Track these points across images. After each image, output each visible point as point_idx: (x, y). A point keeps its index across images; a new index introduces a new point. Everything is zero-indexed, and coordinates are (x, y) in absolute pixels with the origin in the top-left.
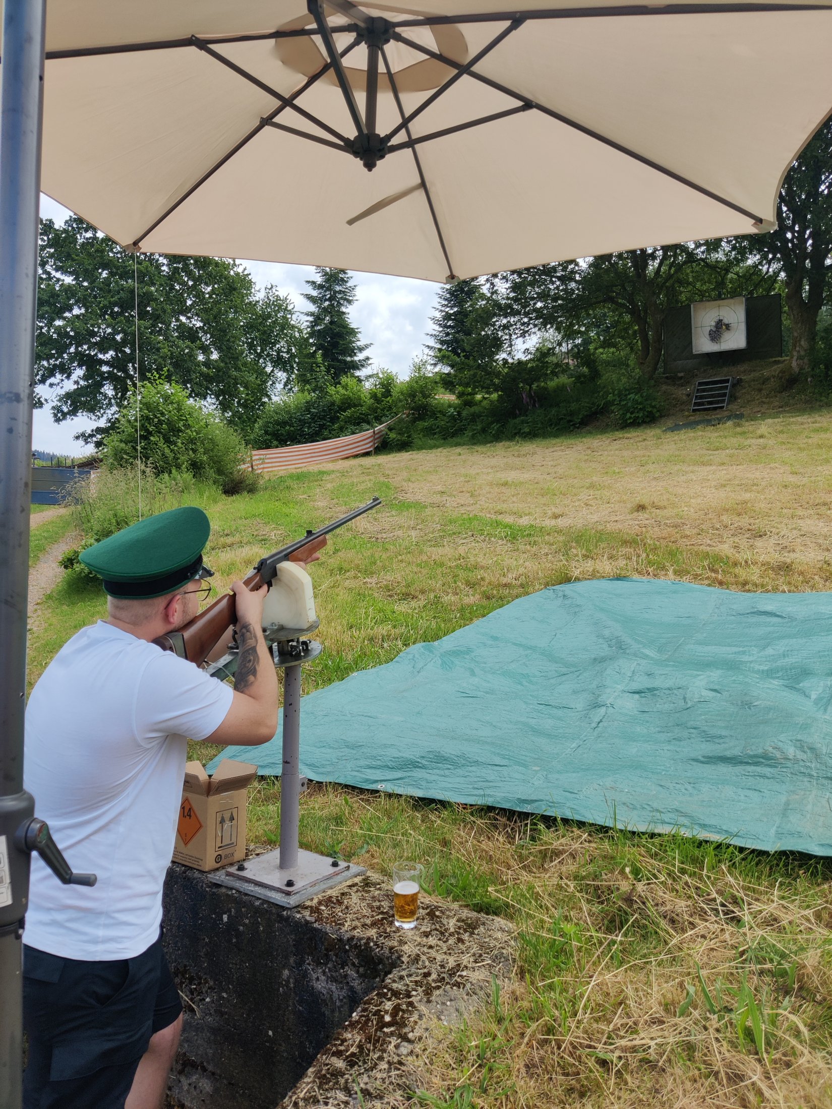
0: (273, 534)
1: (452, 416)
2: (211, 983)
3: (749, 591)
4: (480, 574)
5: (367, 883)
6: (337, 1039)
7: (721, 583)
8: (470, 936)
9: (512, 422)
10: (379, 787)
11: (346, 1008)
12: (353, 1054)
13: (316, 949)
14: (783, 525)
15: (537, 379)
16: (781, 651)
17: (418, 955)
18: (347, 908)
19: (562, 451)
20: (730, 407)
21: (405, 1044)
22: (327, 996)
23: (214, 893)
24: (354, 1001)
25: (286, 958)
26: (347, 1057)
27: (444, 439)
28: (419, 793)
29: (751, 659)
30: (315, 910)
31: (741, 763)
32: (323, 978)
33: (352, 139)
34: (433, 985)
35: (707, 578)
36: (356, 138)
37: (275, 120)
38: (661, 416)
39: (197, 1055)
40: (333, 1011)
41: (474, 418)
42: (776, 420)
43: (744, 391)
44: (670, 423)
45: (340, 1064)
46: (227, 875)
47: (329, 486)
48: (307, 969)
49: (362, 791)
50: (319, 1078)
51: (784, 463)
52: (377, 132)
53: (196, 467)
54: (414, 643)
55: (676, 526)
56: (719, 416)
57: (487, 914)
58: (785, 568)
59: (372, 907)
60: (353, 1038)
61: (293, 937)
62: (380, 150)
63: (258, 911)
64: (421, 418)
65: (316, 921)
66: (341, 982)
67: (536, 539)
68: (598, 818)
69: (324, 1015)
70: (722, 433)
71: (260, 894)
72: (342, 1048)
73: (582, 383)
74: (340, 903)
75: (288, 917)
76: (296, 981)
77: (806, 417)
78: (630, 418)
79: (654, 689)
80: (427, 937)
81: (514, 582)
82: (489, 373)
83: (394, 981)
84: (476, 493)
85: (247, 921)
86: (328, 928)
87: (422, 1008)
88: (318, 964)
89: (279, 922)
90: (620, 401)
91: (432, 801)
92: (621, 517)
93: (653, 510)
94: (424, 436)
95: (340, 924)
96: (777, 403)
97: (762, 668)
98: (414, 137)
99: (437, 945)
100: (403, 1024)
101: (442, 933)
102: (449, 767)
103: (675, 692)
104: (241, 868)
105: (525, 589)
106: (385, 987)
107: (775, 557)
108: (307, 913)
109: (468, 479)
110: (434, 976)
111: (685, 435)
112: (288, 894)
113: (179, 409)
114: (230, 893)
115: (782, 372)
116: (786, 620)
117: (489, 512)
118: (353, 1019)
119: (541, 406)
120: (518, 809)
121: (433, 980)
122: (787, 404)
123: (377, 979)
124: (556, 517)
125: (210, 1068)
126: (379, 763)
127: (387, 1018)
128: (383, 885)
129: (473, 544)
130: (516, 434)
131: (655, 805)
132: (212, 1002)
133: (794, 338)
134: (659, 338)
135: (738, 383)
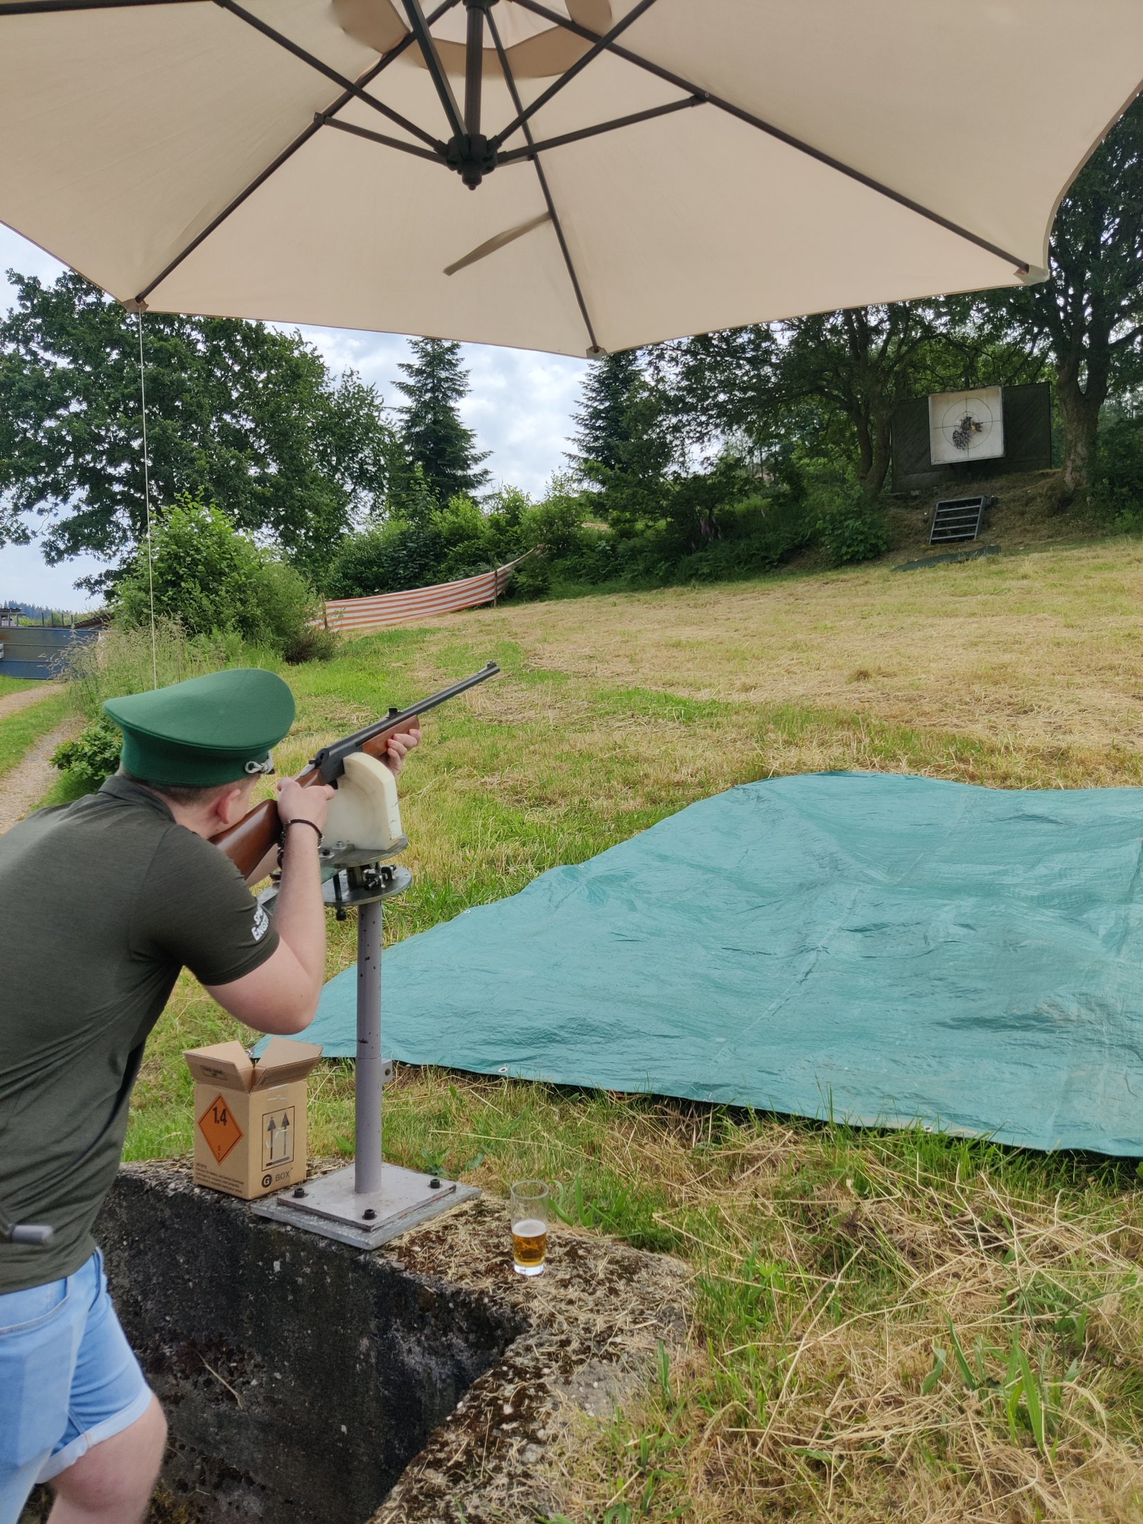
0: (354, 717)
1: (604, 552)
2: (259, 1359)
3: (1011, 787)
4: (644, 768)
5: (481, 1211)
6: (435, 1442)
7: (973, 777)
8: (628, 1284)
9: (686, 559)
10: (499, 1070)
11: (450, 1392)
12: (458, 1465)
13: (407, 1308)
14: (1055, 697)
15: (720, 500)
16: (1056, 870)
17: (552, 1315)
18: (451, 1247)
19: (755, 598)
20: (982, 537)
21: (533, 1446)
22: (423, 1376)
23: (260, 1231)
24: (462, 1382)
25: (365, 1321)
26: (449, 1468)
27: (593, 583)
28: (557, 1079)
29: (1016, 880)
30: (406, 1252)
31: (1005, 1027)
32: (417, 1349)
33: (446, 142)
34: (574, 1358)
35: (954, 771)
36: (451, 141)
37: (336, 116)
38: (889, 550)
39: (239, 1461)
40: (432, 1396)
41: (634, 554)
42: (1044, 554)
43: (1001, 515)
44: (901, 559)
45: (438, 1479)
46: (279, 1204)
47: (434, 649)
48: (394, 1338)
49: (476, 1077)
50: (408, 1501)
51: (1055, 612)
52: (482, 132)
53: (246, 625)
54: (551, 866)
55: (910, 700)
56: (967, 550)
57: (652, 1250)
58: (1059, 756)
59: (487, 1246)
60: (457, 1440)
61: (374, 1291)
62: (486, 160)
63: (323, 1256)
64: (560, 554)
65: (406, 1268)
66: (443, 1355)
67: (720, 719)
68: (806, 1108)
69: (419, 1401)
70: (971, 573)
71: (326, 1231)
72: (441, 1455)
73: (781, 505)
74: (441, 1240)
75: (367, 1264)
76: (379, 1353)
77: (1084, 550)
78: (847, 553)
79: (884, 925)
80: (566, 1287)
81: (689, 779)
82: (654, 492)
83: (518, 1354)
84: (637, 657)
85: (308, 1270)
86: (424, 1279)
87: (558, 1392)
88: (411, 1329)
89: (354, 1271)
90: (833, 530)
91: (574, 1089)
92: (836, 689)
93: (879, 678)
94: (565, 580)
95: (441, 1272)
96: (1044, 532)
97: (1031, 893)
98: (537, 139)
99: (580, 1299)
100: (528, 1418)
101: (587, 1281)
102: (599, 1040)
103: (912, 928)
104: (299, 1194)
105: (704, 788)
106: (505, 1363)
107: (1045, 741)
108: (393, 1257)
109: (626, 638)
110: (575, 1345)
111: (922, 575)
112: (366, 1230)
113: (221, 544)
114: (283, 1230)
115: (1052, 488)
116: (1063, 827)
117: (656, 684)
118: (459, 1412)
119: (725, 537)
120: (696, 1098)
121: (574, 1351)
122: (1059, 533)
123: (495, 1350)
124: (746, 689)
125: (259, 1479)
126: (499, 1036)
127: (508, 1410)
128: (504, 1213)
129: (633, 728)
130: (691, 576)
131: (887, 1088)
132: (260, 1385)
133: (1068, 442)
134: (885, 443)
135: (993, 504)
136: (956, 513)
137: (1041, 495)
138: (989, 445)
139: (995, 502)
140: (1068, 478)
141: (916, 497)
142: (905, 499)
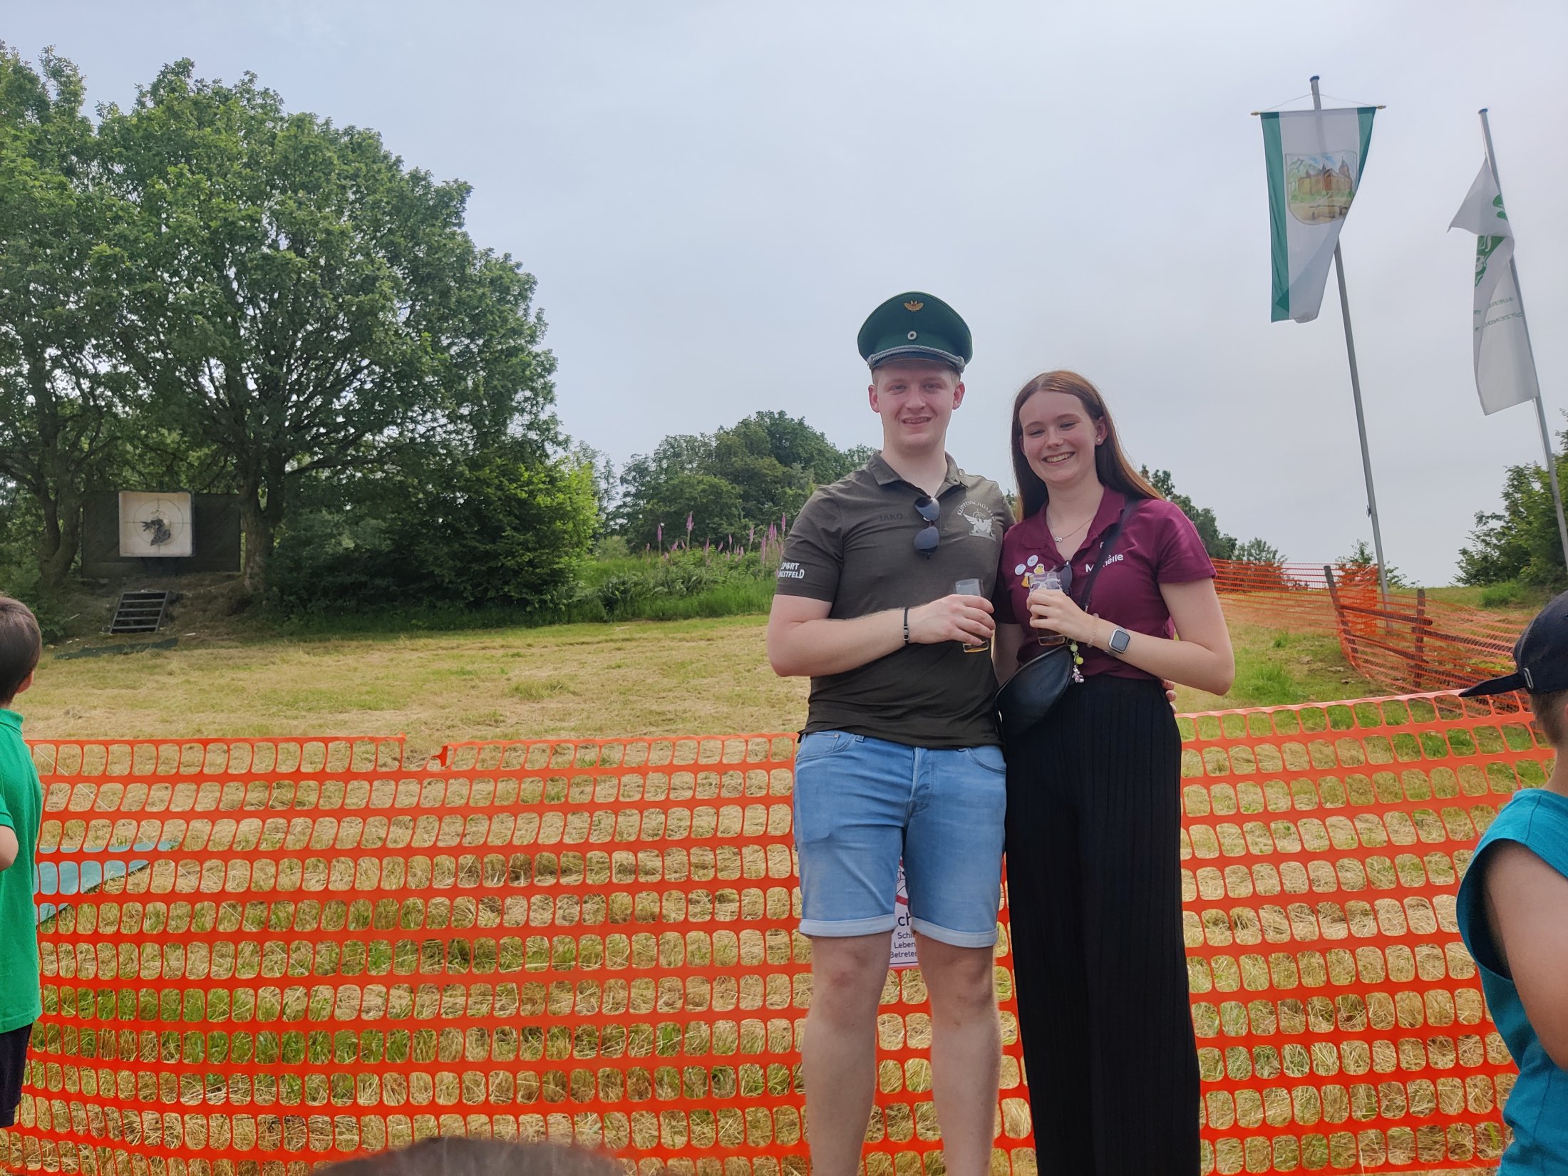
20: (163, 630)
43: (184, 610)
56: (146, 641)
115: (233, 590)
122: (234, 632)
133: (248, 551)
134: (72, 530)
135: (177, 599)
136: (141, 605)
137: (223, 596)
138: (181, 545)
139: (179, 598)
140: (247, 582)
141: (104, 585)
142: (93, 586)
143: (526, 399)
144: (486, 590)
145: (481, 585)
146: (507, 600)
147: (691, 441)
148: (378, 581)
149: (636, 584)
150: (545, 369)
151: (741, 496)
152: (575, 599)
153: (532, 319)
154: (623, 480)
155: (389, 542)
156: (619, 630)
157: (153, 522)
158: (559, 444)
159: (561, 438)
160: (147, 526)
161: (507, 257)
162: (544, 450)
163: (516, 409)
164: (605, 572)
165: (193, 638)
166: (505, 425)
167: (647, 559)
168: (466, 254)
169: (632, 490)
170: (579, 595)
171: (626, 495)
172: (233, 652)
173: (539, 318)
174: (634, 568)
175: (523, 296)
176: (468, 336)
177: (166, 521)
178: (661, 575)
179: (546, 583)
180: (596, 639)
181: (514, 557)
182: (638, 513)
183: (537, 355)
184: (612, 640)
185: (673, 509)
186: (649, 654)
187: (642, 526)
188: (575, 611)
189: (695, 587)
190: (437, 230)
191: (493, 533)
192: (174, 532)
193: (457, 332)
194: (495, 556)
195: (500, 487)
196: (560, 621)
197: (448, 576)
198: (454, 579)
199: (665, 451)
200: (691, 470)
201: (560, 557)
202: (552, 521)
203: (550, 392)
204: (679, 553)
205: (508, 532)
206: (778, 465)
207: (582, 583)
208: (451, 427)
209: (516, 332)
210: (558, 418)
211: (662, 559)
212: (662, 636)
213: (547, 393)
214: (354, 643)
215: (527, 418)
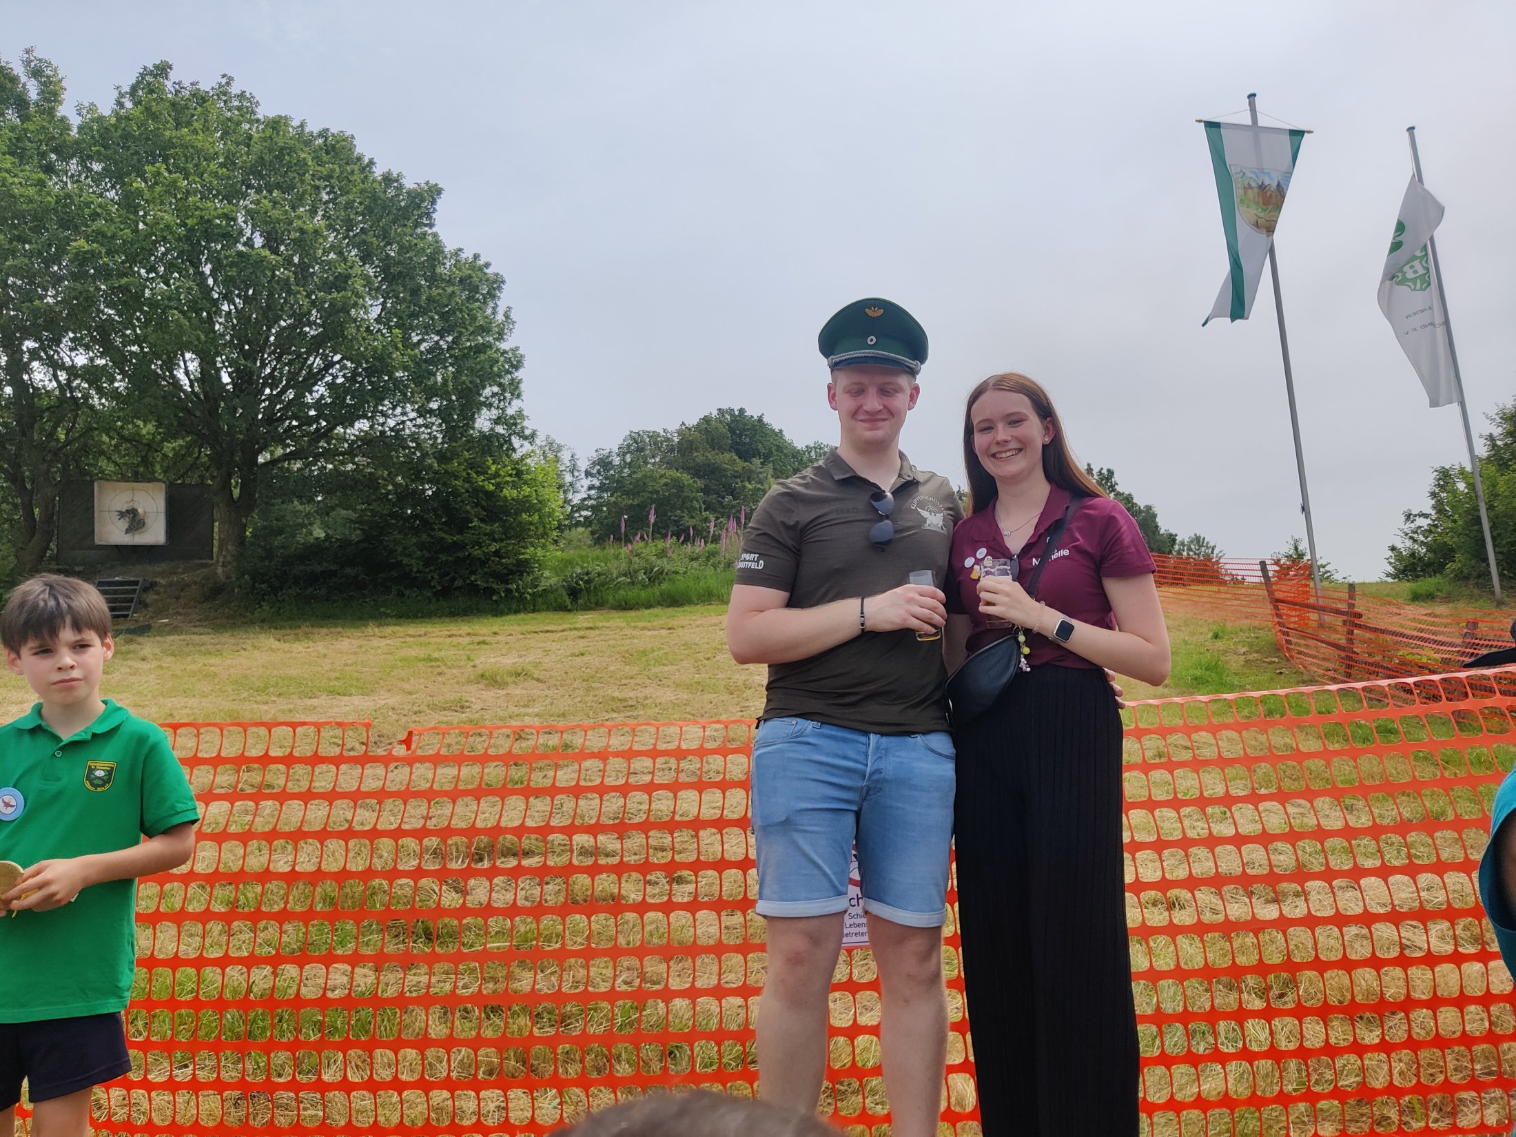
20: (133, 617)
43: (157, 597)
133: (220, 540)
134: (48, 518)
135: (150, 587)
136: (115, 592)
139: (153, 585)
140: (220, 570)
143: (494, 395)
144: (453, 579)
145: (448, 574)
146: (473, 589)
147: (654, 436)
148: (348, 570)
149: (599, 574)
150: (512, 366)
151: (702, 490)
152: (540, 589)
153: (500, 317)
154: (588, 474)
155: (359, 532)
156: (583, 619)
157: (128, 511)
158: (526, 438)
159: (527, 432)
160: (122, 515)
161: (476, 257)
162: (511, 444)
163: (484, 404)
164: (569, 563)
165: (166, 625)
166: (473, 420)
167: (611, 550)
168: (436, 253)
169: (597, 483)
170: (544, 584)
171: (591, 488)
172: (205, 638)
173: (507, 316)
174: (597, 558)
175: (491, 295)
176: (438, 333)
177: (140, 511)
178: (624, 566)
179: (511, 572)
180: (561, 628)
181: (481, 547)
182: (601, 505)
183: (505, 352)
184: (575, 629)
185: (636, 502)
186: (611, 643)
187: (606, 518)
188: (540, 600)
189: (657, 577)
190: (408, 230)
191: (460, 524)
192: (149, 521)
193: (427, 329)
194: (463, 546)
195: (468, 480)
196: (525, 610)
197: (415, 565)
198: (421, 568)
199: (629, 446)
200: (654, 464)
201: (526, 548)
202: (518, 513)
203: (517, 387)
204: (642, 544)
205: (476, 523)
206: (738, 460)
207: (547, 573)
208: (420, 421)
209: (485, 330)
210: (525, 413)
211: (625, 550)
212: (624, 624)
213: (515, 389)
214: (324, 631)
215: (494, 413)
